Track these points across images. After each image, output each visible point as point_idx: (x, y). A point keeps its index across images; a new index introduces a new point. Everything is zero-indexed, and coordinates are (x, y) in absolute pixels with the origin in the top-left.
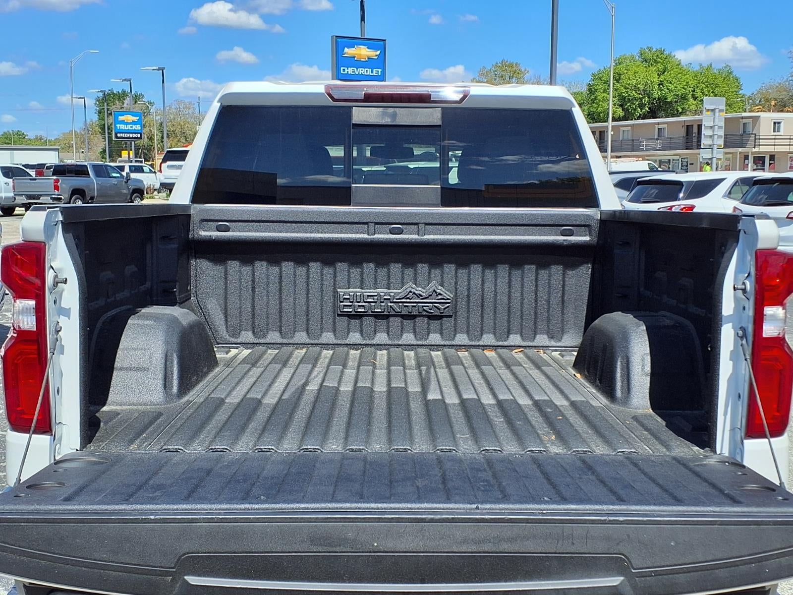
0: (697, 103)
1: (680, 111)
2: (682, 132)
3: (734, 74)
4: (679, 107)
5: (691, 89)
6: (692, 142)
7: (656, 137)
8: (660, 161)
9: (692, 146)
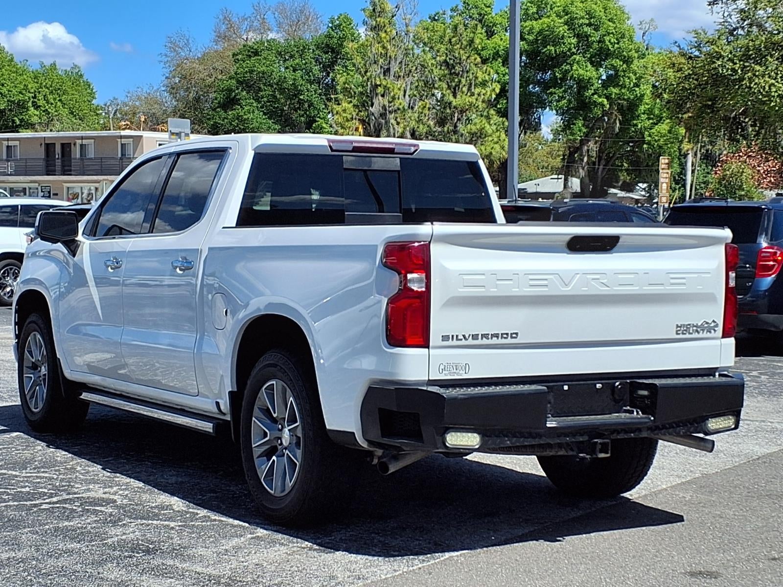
0: (41, 114)
1: (18, 122)
2: (41, 153)
3: (85, 78)
4: (16, 118)
5: (31, 95)
6: (55, 166)
7: (5, 157)
8: (11, 189)
9: (55, 171)
